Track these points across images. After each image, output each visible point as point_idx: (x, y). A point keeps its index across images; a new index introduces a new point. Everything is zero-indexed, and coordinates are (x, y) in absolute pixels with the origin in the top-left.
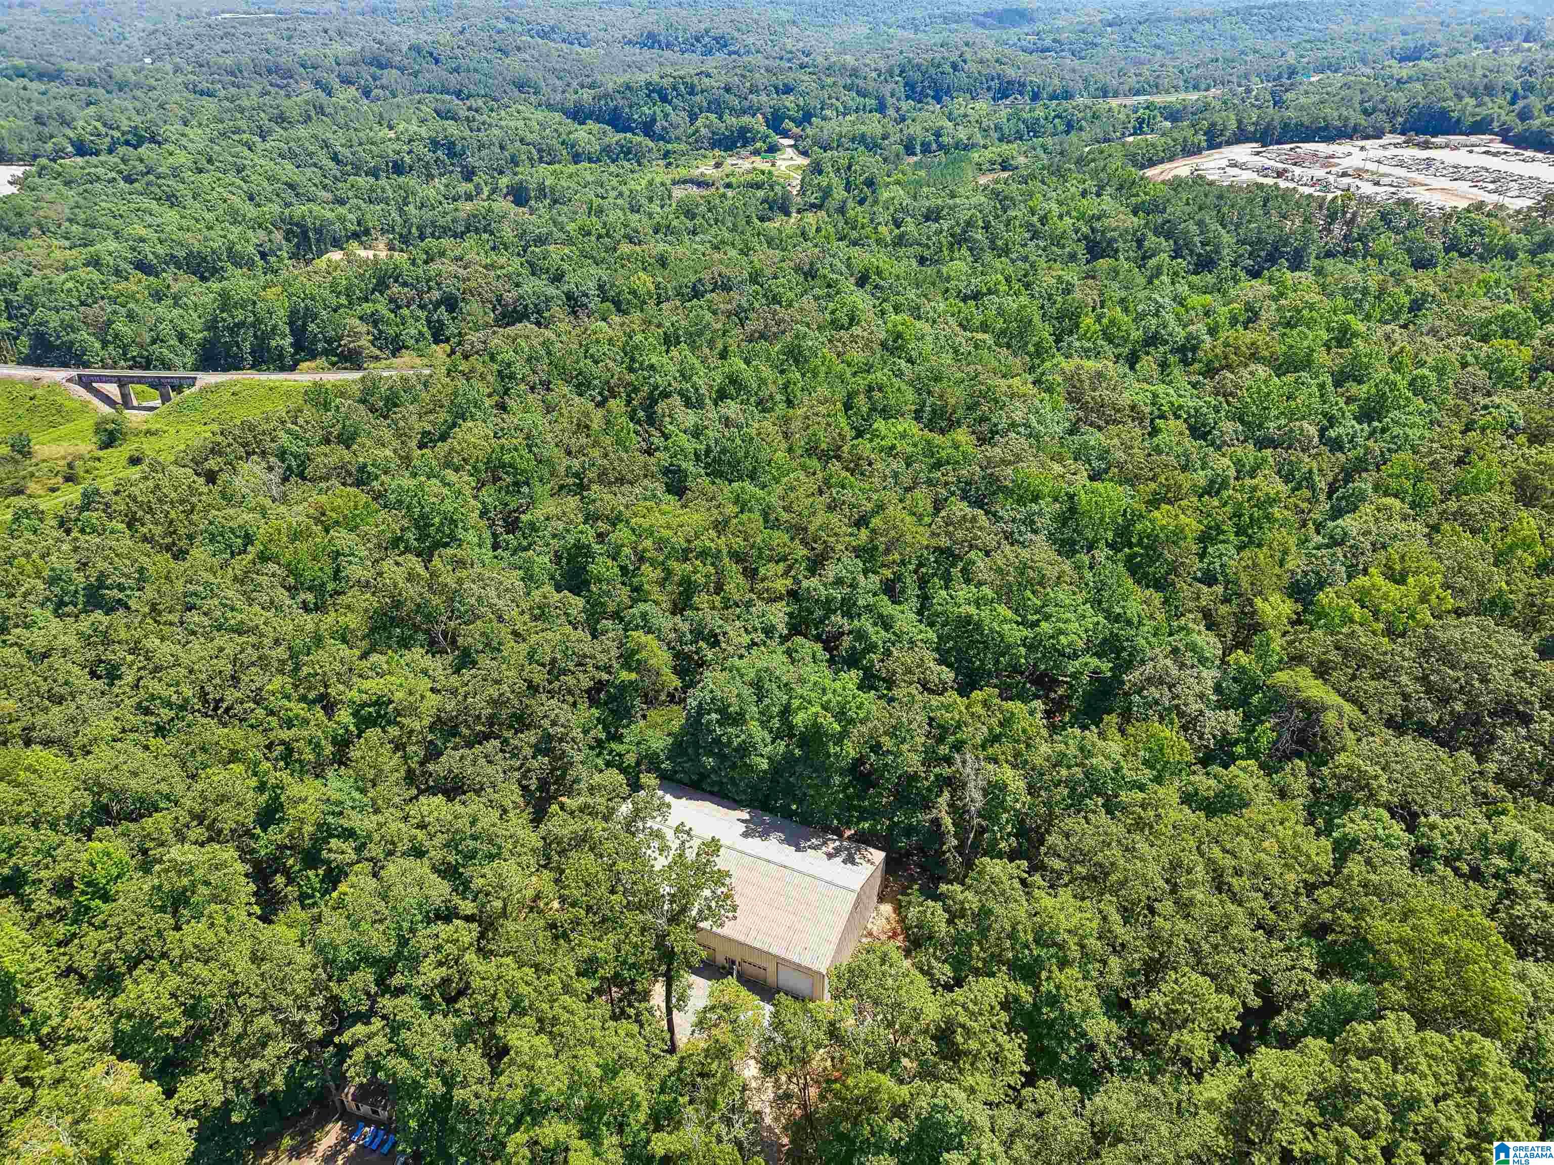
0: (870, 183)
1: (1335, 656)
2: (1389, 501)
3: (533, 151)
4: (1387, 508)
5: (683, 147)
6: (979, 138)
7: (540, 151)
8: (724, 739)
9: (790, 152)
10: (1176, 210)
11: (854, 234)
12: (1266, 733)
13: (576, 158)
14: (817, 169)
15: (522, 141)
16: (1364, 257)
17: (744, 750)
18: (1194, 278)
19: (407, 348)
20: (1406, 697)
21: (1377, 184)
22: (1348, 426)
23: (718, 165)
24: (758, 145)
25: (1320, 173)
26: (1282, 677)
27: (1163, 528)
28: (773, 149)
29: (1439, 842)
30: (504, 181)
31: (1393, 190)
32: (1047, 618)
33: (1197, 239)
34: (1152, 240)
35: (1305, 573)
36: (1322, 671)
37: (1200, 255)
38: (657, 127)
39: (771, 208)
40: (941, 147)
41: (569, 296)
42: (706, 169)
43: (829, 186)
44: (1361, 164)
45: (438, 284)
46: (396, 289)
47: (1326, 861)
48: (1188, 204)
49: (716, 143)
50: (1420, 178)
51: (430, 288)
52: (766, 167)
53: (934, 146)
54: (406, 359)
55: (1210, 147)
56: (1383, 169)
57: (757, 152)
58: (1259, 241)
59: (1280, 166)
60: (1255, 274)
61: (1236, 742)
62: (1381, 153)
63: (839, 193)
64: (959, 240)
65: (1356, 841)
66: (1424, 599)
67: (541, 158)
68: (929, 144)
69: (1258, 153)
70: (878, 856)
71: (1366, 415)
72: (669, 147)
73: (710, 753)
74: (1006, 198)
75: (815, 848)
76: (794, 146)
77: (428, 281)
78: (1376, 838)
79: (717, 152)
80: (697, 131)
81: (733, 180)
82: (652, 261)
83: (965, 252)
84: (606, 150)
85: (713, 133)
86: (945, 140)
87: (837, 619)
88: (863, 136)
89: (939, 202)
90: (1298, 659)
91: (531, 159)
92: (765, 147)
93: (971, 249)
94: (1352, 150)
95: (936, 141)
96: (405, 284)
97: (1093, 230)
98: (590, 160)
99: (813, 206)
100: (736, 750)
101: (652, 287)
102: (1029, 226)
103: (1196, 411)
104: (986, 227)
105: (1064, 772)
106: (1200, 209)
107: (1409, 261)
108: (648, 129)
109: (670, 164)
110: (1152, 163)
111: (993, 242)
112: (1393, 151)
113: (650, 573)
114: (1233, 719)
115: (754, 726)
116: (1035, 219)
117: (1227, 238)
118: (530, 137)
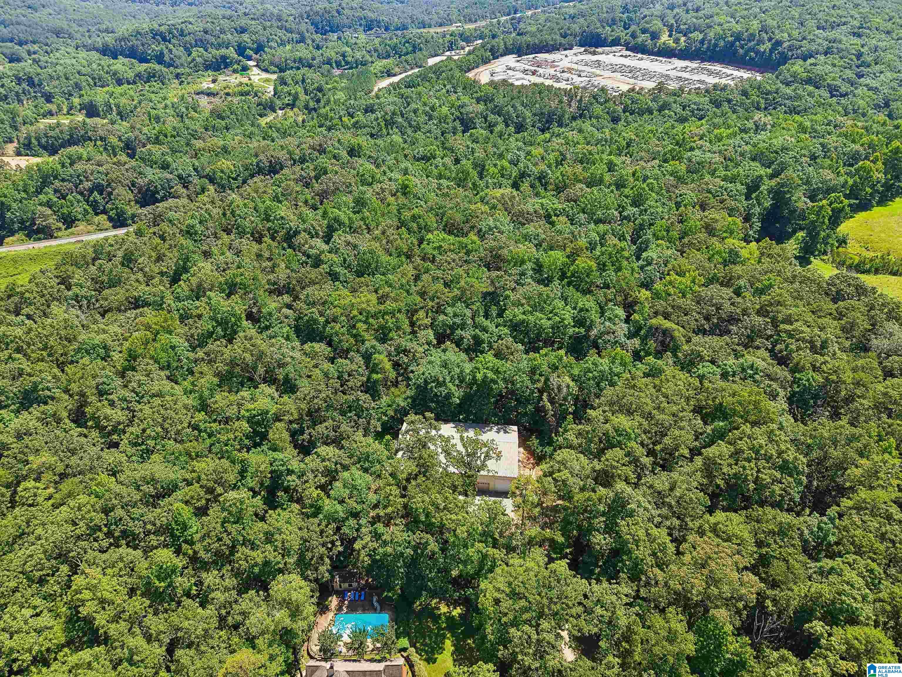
0: (320, 89)
1: (670, 309)
2: (660, 242)
3: (90, 79)
4: (661, 245)
5: (187, 70)
6: (368, 58)
7: (93, 79)
8: (439, 394)
9: (255, 70)
10: (500, 100)
11: (328, 123)
12: (652, 344)
13: (119, 82)
14: (283, 82)
15: (79, 73)
16: (590, 119)
17: (449, 396)
18: (517, 135)
19: (79, 220)
20: (696, 320)
21: (580, 76)
22: (631, 210)
23: (214, 81)
24: (235, 66)
25: (552, 71)
26: (654, 321)
27: (583, 268)
28: (245, 69)
29: (730, 370)
30: (76, 101)
31: (588, 79)
32: (556, 315)
33: (514, 115)
34: (492, 117)
35: (645, 279)
36: (667, 316)
37: (516, 123)
38: (167, 58)
39: (265, 109)
40: (347, 63)
41: (180, 177)
42: (206, 84)
43: (297, 93)
44: (569, 65)
45: (86, 178)
46: (57, 183)
47: (698, 384)
48: (504, 97)
49: (207, 67)
50: (598, 72)
51: (81, 181)
52: (245, 80)
53: (343, 63)
54: (81, 227)
55: (494, 59)
56: (581, 68)
57: (235, 71)
58: (542, 113)
59: (533, 68)
60: (543, 131)
61: (640, 351)
62: (575, 59)
63: (303, 97)
64: (390, 123)
65: (704, 375)
66: (693, 282)
67: (95, 84)
68: (340, 62)
69: (518, 61)
70: (515, 428)
71: (636, 203)
72: (179, 71)
73: (433, 402)
74: (407, 97)
75: (490, 431)
76: (257, 66)
77: (78, 176)
78: (710, 373)
79: (210, 72)
80: (194, 60)
81: (230, 91)
82: (219, 150)
83: (396, 130)
84: (139, 75)
85: (206, 61)
86: (349, 59)
87: (459, 332)
88: (300, 59)
89: (371, 101)
90: (656, 313)
91: (89, 85)
92: (240, 68)
93: (397, 127)
94: (561, 57)
95: (344, 60)
96: (63, 180)
97: (461, 113)
98: (129, 83)
99: (288, 105)
100: (444, 397)
101: (232, 167)
102: (426, 113)
103: (564, 210)
104: (402, 115)
105: (591, 375)
106: (512, 99)
107: (610, 119)
108: (160, 59)
109: (182, 82)
110: (469, 70)
111: (409, 123)
112: (580, 57)
113: (362, 326)
114: (636, 342)
115: (450, 385)
116: (427, 108)
117: (528, 114)
118: (84, 71)
